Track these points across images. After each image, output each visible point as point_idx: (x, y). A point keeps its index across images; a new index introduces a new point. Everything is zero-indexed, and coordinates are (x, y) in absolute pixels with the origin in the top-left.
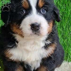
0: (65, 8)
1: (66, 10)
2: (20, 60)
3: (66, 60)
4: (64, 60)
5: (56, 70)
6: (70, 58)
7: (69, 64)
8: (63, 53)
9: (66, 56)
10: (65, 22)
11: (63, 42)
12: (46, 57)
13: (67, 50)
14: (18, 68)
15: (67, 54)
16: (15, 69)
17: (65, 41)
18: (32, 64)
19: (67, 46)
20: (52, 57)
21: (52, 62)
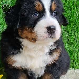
0: (70, 11)
1: (71, 14)
2: (23, 67)
3: (73, 68)
4: (70, 67)
5: (61, 78)
6: (76, 65)
7: (75, 71)
8: (69, 60)
9: (72, 63)
10: (70, 26)
11: (69, 48)
12: (50, 63)
13: (73, 56)
14: (21, 75)
15: (74, 61)
16: (18, 77)
17: (70, 48)
18: (36, 72)
19: (73, 53)
20: (57, 63)
21: (57, 69)
